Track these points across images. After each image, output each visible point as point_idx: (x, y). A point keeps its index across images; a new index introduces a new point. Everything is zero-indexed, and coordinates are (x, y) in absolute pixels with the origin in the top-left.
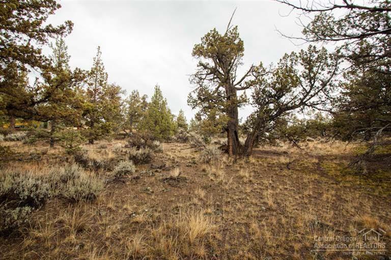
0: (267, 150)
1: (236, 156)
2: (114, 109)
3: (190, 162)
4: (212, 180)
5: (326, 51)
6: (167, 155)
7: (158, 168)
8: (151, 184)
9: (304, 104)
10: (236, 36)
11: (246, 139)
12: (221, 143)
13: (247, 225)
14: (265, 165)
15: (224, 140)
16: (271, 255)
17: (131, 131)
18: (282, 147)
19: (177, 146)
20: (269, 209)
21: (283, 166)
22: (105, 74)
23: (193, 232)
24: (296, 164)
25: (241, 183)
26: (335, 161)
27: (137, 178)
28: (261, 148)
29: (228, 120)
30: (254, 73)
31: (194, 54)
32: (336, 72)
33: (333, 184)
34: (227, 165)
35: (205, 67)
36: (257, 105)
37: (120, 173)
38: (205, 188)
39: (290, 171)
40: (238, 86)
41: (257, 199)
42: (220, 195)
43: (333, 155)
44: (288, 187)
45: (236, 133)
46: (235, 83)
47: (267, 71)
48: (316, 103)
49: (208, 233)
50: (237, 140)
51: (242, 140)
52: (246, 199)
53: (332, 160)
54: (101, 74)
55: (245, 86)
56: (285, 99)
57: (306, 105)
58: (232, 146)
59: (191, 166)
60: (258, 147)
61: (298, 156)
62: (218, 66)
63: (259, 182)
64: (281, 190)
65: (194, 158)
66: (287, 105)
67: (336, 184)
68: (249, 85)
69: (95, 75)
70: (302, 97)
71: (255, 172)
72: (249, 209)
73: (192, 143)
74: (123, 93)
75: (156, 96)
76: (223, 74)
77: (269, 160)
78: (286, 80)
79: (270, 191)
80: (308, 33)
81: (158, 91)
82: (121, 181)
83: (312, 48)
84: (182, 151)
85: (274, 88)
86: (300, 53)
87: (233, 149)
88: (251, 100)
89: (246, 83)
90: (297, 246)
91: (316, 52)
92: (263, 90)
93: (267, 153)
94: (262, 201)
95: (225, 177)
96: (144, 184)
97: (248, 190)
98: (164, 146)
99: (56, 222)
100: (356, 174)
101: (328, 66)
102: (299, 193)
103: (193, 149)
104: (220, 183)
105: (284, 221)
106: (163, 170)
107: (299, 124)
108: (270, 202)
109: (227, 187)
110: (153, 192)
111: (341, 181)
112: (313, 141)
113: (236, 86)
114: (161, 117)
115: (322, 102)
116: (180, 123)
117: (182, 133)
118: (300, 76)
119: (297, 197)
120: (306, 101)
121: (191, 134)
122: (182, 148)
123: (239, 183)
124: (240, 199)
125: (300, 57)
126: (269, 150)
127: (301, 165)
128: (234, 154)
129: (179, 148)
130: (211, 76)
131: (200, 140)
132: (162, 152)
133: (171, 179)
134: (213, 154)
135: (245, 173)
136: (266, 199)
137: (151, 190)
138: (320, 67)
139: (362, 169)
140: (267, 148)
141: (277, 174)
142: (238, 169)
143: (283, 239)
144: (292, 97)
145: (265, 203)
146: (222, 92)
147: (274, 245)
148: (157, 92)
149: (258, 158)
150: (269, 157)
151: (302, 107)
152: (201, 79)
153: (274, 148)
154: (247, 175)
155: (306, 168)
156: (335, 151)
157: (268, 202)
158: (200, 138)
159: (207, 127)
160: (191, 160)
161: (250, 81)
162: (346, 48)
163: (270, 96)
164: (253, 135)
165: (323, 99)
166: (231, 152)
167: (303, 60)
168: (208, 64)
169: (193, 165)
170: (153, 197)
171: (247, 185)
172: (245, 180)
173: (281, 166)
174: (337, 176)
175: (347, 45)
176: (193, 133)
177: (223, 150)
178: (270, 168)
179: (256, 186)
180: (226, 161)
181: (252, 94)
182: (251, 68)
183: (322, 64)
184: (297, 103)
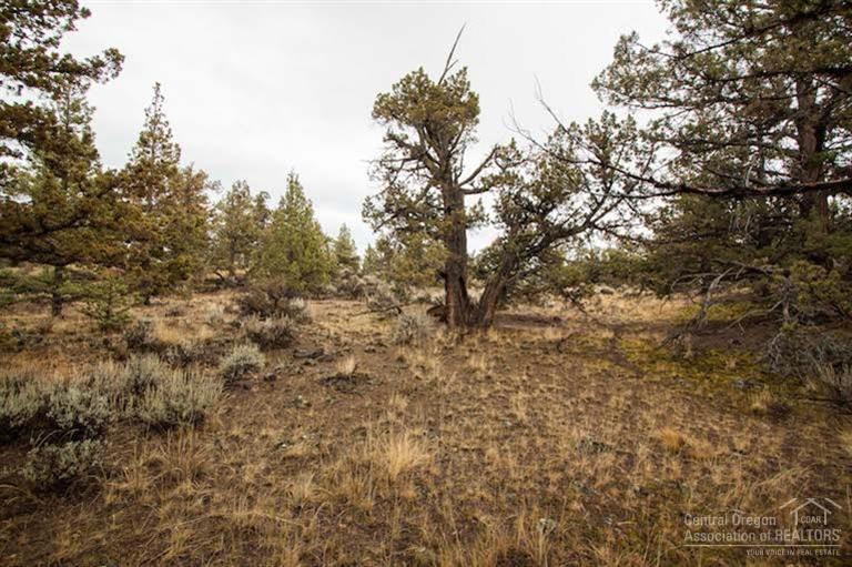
0: (521, 313)
1: (462, 327)
2: (197, 226)
3: (371, 344)
4: (417, 377)
5: (634, 123)
6: (322, 329)
7: (309, 357)
8: (301, 389)
9: (592, 225)
10: (463, 86)
11: (482, 291)
12: (433, 300)
13: (481, 452)
14: (517, 345)
15: (438, 294)
16: (514, 491)
17: (232, 274)
18: (552, 306)
19: (340, 306)
20: (519, 425)
21: (549, 347)
22: (173, 148)
23: (393, 467)
24: (574, 342)
25: (471, 381)
26: (641, 336)
27: (272, 378)
28: (511, 310)
29: (446, 256)
30: (499, 160)
31: (377, 114)
32: (651, 166)
33: (631, 377)
34: (446, 348)
35: (401, 144)
36: (504, 224)
37: (234, 370)
38: (406, 393)
39: (562, 356)
40: (467, 187)
41: (498, 409)
42: (433, 405)
43: (642, 324)
44: (554, 385)
45: (462, 282)
46: (460, 180)
47: (524, 156)
48: (613, 224)
49: (419, 467)
50: (465, 293)
51: (475, 294)
52: (480, 410)
53: (636, 333)
54: (164, 147)
55: (482, 186)
56: (557, 216)
57: (596, 227)
58: (455, 307)
59: (374, 351)
60: (505, 309)
61: (578, 325)
62: (427, 145)
63: (503, 379)
64: (542, 391)
65: (378, 334)
66: (560, 226)
67: (638, 377)
68: (489, 184)
69: (150, 150)
70: (588, 211)
71: (497, 359)
72: (485, 427)
73: (370, 300)
74: (213, 188)
75: (290, 197)
76: (438, 159)
77: (525, 334)
78: (559, 180)
79: (521, 395)
80: (601, 87)
81: (294, 187)
82: (239, 386)
83: (609, 117)
84: (353, 318)
85: (536, 193)
86: (586, 126)
87: (456, 312)
88: (493, 215)
89: (483, 179)
90: (555, 477)
91: (617, 126)
92: (516, 197)
93: (521, 319)
94: (507, 412)
95: (441, 371)
96: (286, 391)
97: (484, 394)
98: (312, 308)
99: (144, 465)
100: (674, 359)
101: (637, 152)
102: (571, 396)
103: (376, 315)
104: (434, 383)
105: (539, 441)
106: (321, 361)
107: (587, 257)
108: (521, 414)
109: (446, 390)
110: (309, 405)
111: (646, 373)
112: (612, 293)
113: (463, 187)
114: (301, 243)
115: (625, 221)
116: (342, 255)
117: (347, 276)
118: (586, 171)
119: (568, 403)
120: (596, 220)
121: (367, 280)
122: (351, 311)
123: (468, 383)
124: (469, 410)
125: (587, 132)
126: (526, 313)
127: (583, 343)
128: (457, 325)
129: (345, 312)
130: (413, 164)
131: (389, 294)
132: (310, 323)
133: (339, 378)
134: (417, 327)
135: (479, 363)
136: (514, 408)
137: (305, 402)
138: (623, 155)
139: (683, 349)
140: (523, 309)
141: (537, 363)
142: (467, 354)
143: (536, 468)
144: (571, 212)
145: (512, 416)
146: (435, 196)
147: (521, 477)
148: (292, 188)
149: (505, 330)
150: (526, 328)
151: (588, 230)
152: (393, 170)
153: (536, 310)
154: (483, 366)
155: (591, 348)
156: (647, 316)
157: (518, 413)
158: (386, 288)
159: (406, 271)
160: (372, 340)
161: (491, 175)
162: (667, 125)
163: (529, 207)
164: (497, 285)
165: (627, 216)
166: (452, 321)
167: (593, 139)
168: (407, 137)
169: (378, 349)
170: (311, 414)
171: (483, 384)
172: (480, 376)
173: (547, 348)
174: (641, 363)
175: (668, 118)
176: (371, 278)
177: (436, 315)
178: (526, 352)
179: (498, 386)
180: (443, 340)
181: (494, 203)
182: (494, 151)
183: (626, 149)
184: (580, 223)
